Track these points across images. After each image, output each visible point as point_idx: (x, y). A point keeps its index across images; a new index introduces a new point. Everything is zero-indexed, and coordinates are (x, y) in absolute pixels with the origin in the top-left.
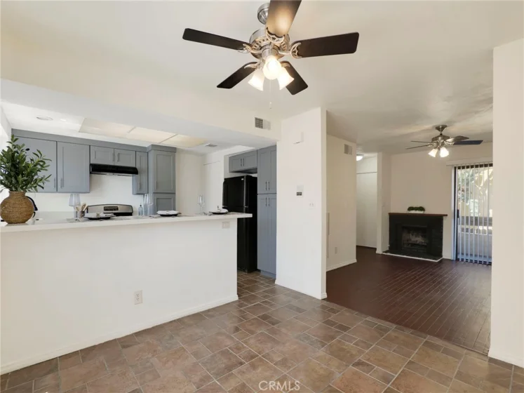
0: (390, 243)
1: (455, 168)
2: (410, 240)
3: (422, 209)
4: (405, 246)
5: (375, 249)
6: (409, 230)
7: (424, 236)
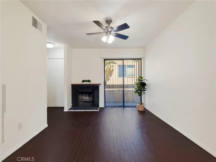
0: (72, 103)
1: (104, 60)
2: (83, 99)
3: (89, 81)
4: (80, 103)
5: (63, 108)
6: (82, 93)
7: (90, 96)
